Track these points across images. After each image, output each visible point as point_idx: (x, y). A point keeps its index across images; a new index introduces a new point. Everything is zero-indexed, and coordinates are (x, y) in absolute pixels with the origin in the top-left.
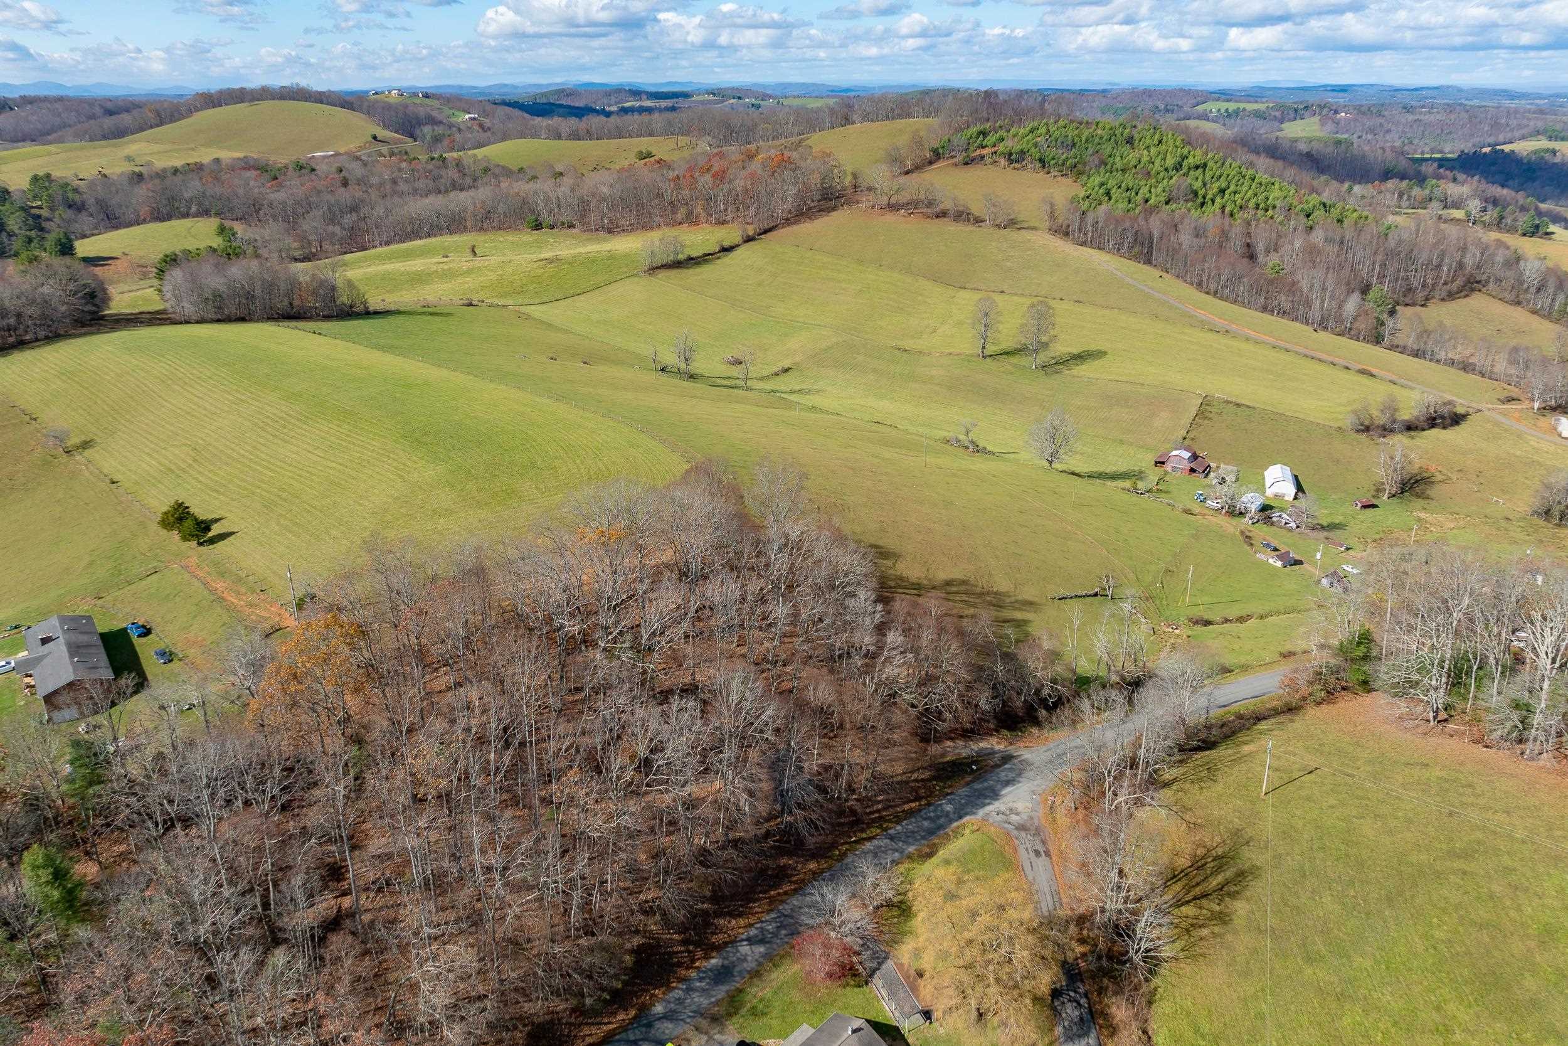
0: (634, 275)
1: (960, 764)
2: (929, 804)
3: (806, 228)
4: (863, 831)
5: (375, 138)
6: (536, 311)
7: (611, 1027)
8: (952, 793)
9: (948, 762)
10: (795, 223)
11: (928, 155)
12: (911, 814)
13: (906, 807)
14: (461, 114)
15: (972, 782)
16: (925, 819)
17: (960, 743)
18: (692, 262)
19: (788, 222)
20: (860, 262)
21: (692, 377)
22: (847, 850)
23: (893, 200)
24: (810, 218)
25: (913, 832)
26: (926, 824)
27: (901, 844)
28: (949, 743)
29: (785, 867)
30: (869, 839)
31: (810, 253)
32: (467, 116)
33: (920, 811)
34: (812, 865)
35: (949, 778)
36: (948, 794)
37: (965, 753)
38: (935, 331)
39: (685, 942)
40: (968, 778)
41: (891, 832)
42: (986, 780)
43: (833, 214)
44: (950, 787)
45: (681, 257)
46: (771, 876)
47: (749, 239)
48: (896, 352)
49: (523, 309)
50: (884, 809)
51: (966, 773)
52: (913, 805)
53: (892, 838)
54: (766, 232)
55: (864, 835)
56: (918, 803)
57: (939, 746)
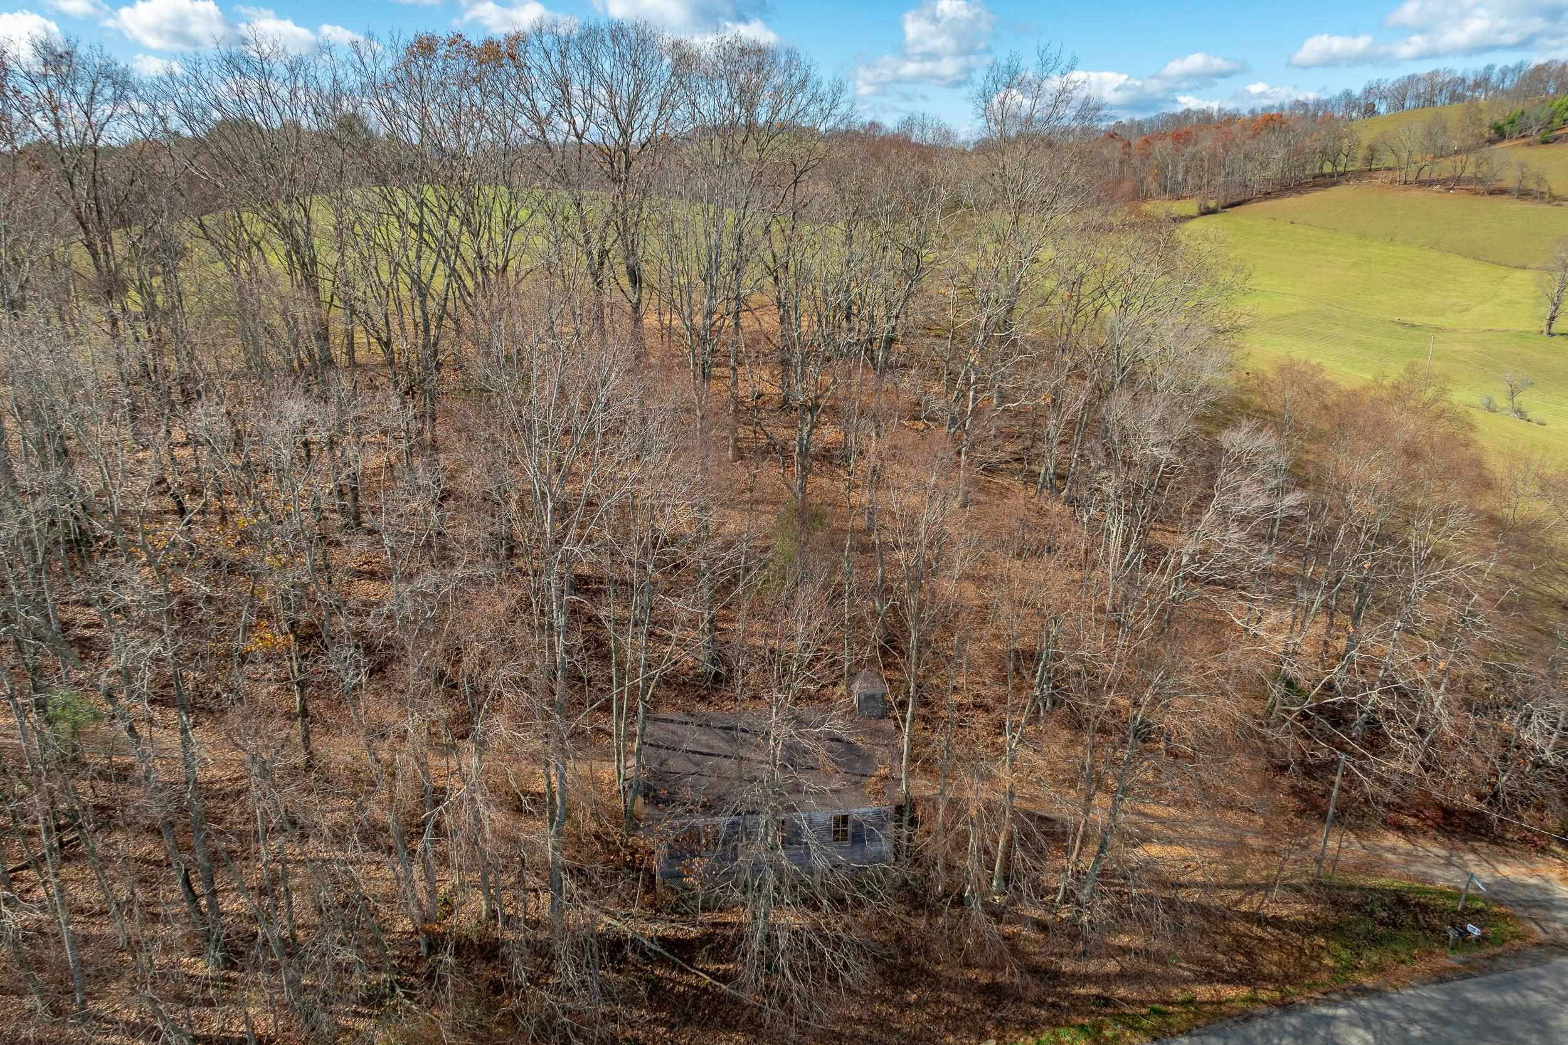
1: (1424, 908)
2: (1285, 1006)
3: (1292, 202)
9: (1382, 891)
10: (1276, 197)
11: (1488, 133)
13: (1203, 992)
15: (1460, 974)
17: (1432, 847)
19: (1267, 195)
20: (1362, 235)
23: (1424, 177)
24: (1299, 193)
28: (1393, 839)
31: (1290, 227)
33: (1247, 1018)
35: (1376, 941)
36: (1363, 991)
37: (1445, 878)
38: (1467, 310)
40: (1450, 960)
42: (1515, 984)
43: (1333, 189)
44: (1376, 969)
47: (1207, 212)
48: (1399, 328)
50: (1124, 978)
52: (1229, 992)
54: (1233, 205)
56: (1245, 991)
57: (1352, 837)
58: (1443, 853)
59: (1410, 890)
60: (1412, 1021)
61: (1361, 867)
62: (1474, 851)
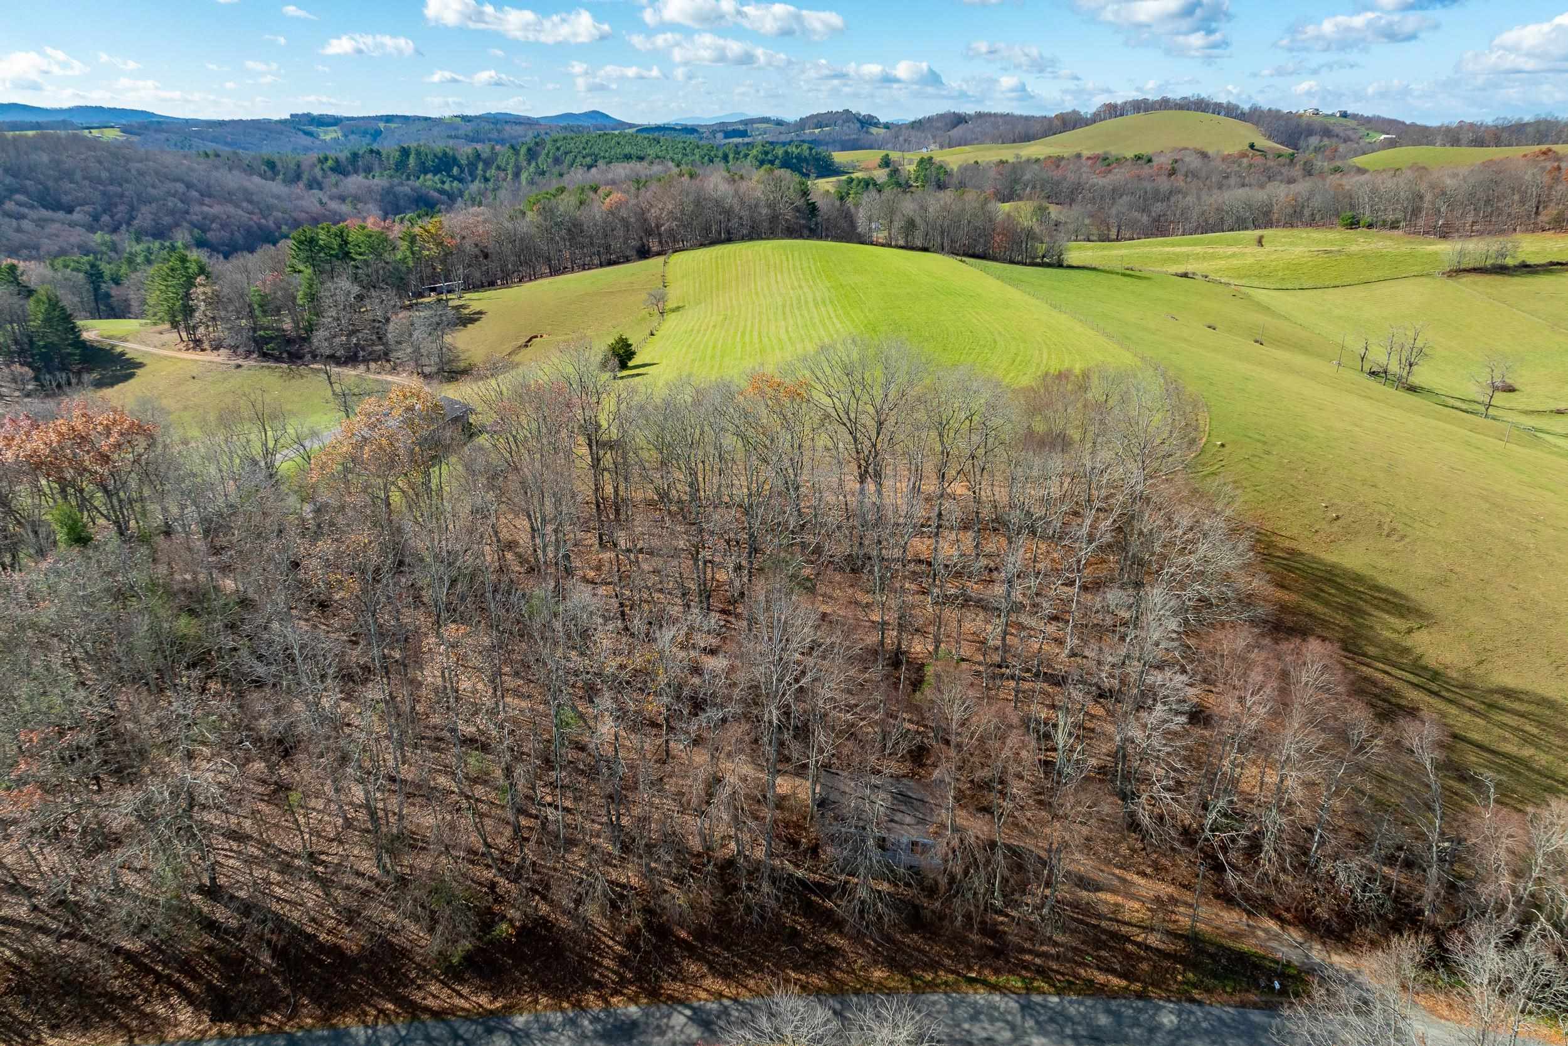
0: (1428, 275)
1: (1256, 966)
2: (1140, 996)
4: (997, 972)
5: (1252, 146)
6: (1262, 296)
7: (462, 1003)
8: (1200, 1003)
12: (1092, 989)
13: (1100, 978)
14: (1375, 134)
15: (1255, 1006)
16: (1109, 1011)
17: (1295, 935)
18: (1526, 269)
21: (1412, 389)
22: (946, 983)
25: (1069, 1019)
26: (1103, 1020)
27: (1030, 1023)
28: (1272, 925)
29: (835, 951)
30: (994, 988)
32: (1383, 137)
33: (1116, 995)
34: (878, 974)
35: (1215, 975)
36: (1192, 1000)
37: (1286, 953)
39: (622, 961)
40: (1252, 997)
41: (1036, 998)
44: (1208, 991)
45: (1510, 261)
46: (805, 951)
49: (1248, 290)
50: (1057, 958)
51: (1258, 987)
52: (1115, 981)
53: (1026, 1008)
55: (993, 979)
56: (1124, 983)
57: (1246, 916)
58: (1300, 940)
59: (1255, 954)
60: (1205, 1019)
61: (1236, 935)
62: (1324, 943)
